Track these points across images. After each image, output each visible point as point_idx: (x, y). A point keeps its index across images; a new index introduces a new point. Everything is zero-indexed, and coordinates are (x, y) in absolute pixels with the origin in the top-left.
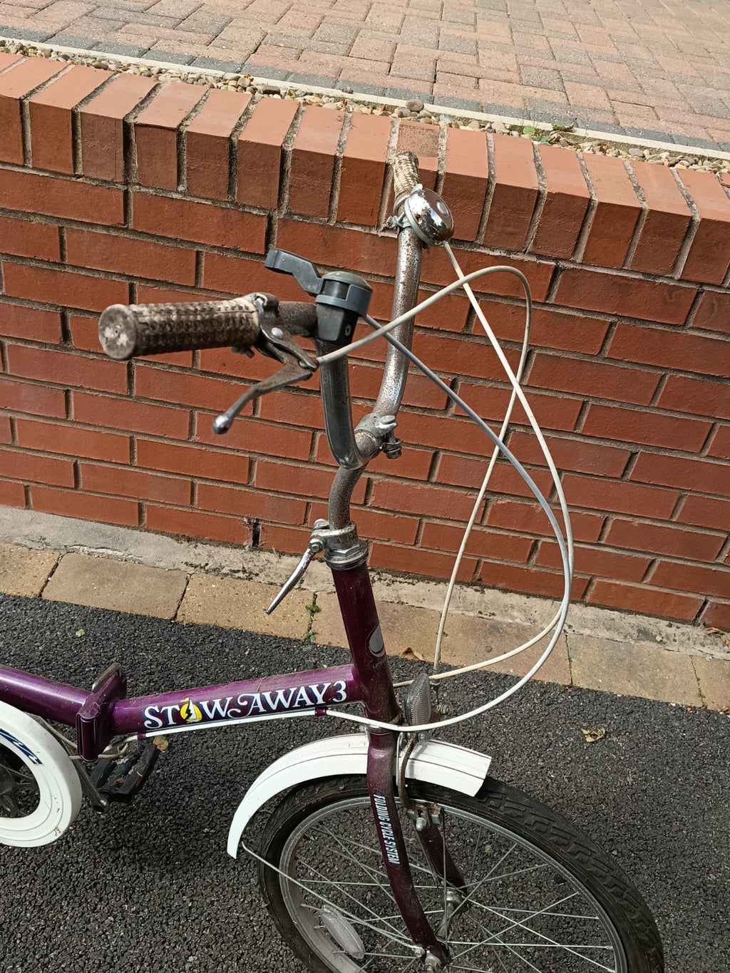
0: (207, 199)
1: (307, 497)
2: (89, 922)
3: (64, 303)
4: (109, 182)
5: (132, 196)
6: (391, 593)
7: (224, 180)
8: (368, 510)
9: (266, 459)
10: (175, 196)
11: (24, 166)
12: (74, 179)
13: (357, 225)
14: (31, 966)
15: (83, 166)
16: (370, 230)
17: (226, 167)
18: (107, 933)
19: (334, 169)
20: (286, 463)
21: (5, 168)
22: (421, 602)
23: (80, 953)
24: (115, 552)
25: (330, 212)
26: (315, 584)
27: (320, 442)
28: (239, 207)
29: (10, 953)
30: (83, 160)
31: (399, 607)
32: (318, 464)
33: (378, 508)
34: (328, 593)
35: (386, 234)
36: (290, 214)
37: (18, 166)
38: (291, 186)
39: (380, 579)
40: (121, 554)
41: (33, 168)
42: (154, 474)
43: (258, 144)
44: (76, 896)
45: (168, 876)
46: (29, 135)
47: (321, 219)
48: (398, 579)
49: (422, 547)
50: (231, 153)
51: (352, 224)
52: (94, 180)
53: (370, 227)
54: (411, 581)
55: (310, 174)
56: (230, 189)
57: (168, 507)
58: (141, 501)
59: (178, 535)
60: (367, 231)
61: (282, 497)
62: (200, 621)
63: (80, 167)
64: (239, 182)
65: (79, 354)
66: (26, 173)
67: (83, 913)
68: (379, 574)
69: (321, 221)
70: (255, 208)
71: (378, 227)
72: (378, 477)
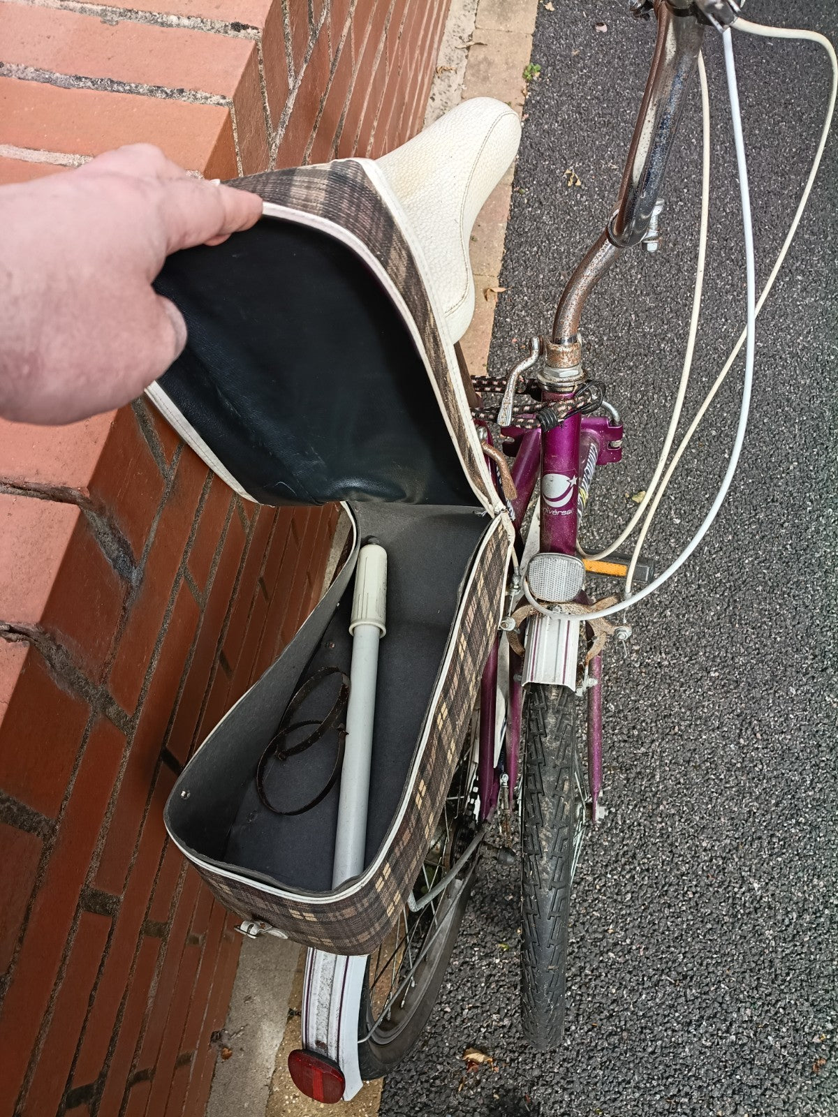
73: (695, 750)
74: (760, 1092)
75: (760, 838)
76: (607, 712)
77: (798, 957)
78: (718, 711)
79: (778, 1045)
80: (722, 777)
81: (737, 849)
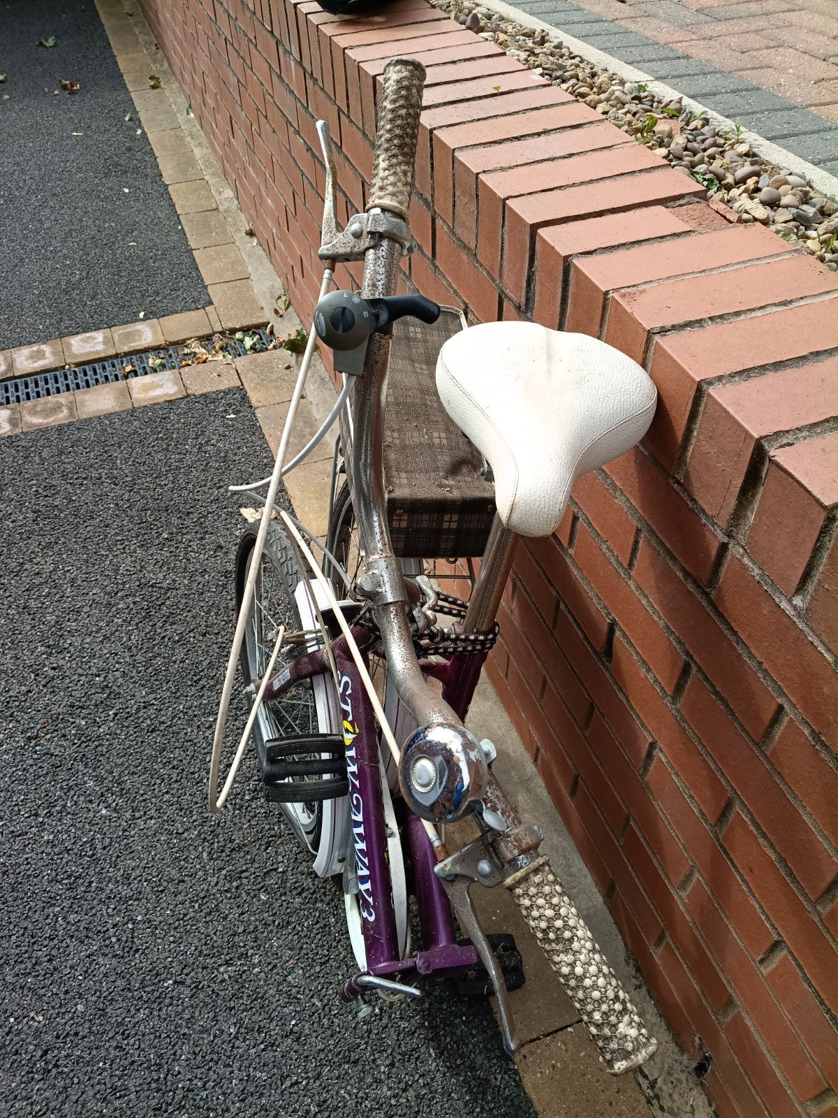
0: (828, 649)
3: (617, 616)
5: (729, 558)
10: (784, 605)
73: (176, 896)
74: (89, 693)
75: (104, 848)
76: (266, 890)
77: (64, 779)
78: (159, 944)
80: (145, 884)
81: (124, 830)
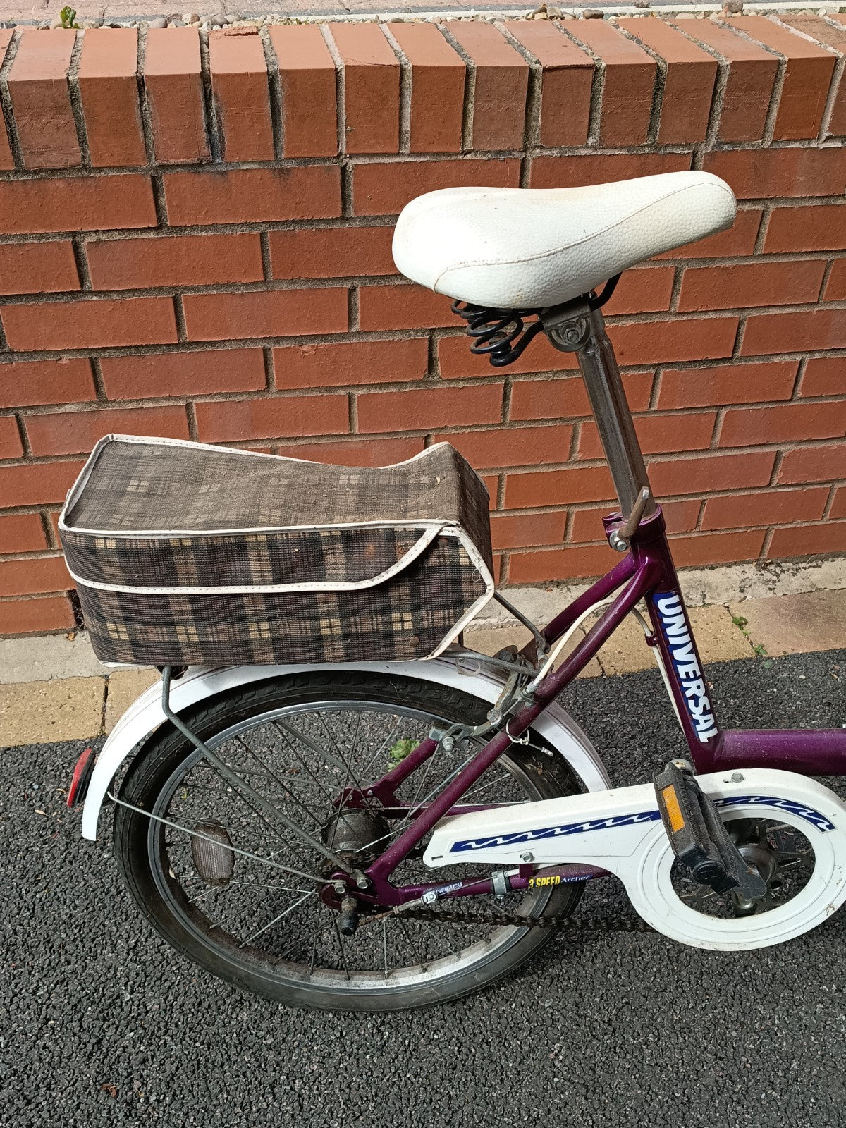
0: (622, 148)
1: (702, 494)
2: (800, 1019)
3: (433, 324)
4: (505, 152)
5: (530, 165)
6: (803, 582)
7: (645, 119)
8: (773, 490)
9: (659, 459)
10: (583, 152)
11: (398, 154)
12: (461, 157)
13: (796, 141)
14: (783, 1086)
15: (473, 138)
16: (809, 143)
17: (649, 100)
18: (829, 1022)
19: (776, 77)
20: (683, 457)
21: (372, 161)
22: (840, 583)
23: (819, 1053)
24: (488, 620)
25: (766, 131)
26: (719, 595)
27: (725, 420)
28: (660, 150)
29: (750, 1081)
30: (474, 132)
31: (821, 595)
32: (720, 449)
33: (785, 486)
34: (740, 601)
35: (829, 145)
36: (719, 144)
37: (390, 155)
38: (724, 109)
39: (783, 571)
40: (495, 620)
41: (412, 154)
42: (524, 513)
43: (692, 64)
44: (765, 996)
45: (838, 940)
46: (408, 110)
47: (754, 143)
48: (801, 565)
49: (830, 520)
50: (657, 83)
51: (789, 141)
52: (486, 152)
53: (810, 140)
54: (814, 564)
55: (750, 88)
56: (651, 128)
57: (537, 550)
58: (504, 553)
59: (545, 583)
60: (806, 146)
61: (674, 501)
62: (634, 669)
63: (469, 139)
64: (664, 117)
65: (446, 385)
66: (400, 163)
67: (788, 1011)
68: (778, 565)
69: (753, 146)
70: (678, 146)
71: (820, 137)
72: (788, 447)
74: (76, 1030)
77: (224, 1052)
79: (126, 1043)
